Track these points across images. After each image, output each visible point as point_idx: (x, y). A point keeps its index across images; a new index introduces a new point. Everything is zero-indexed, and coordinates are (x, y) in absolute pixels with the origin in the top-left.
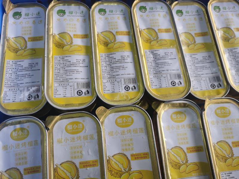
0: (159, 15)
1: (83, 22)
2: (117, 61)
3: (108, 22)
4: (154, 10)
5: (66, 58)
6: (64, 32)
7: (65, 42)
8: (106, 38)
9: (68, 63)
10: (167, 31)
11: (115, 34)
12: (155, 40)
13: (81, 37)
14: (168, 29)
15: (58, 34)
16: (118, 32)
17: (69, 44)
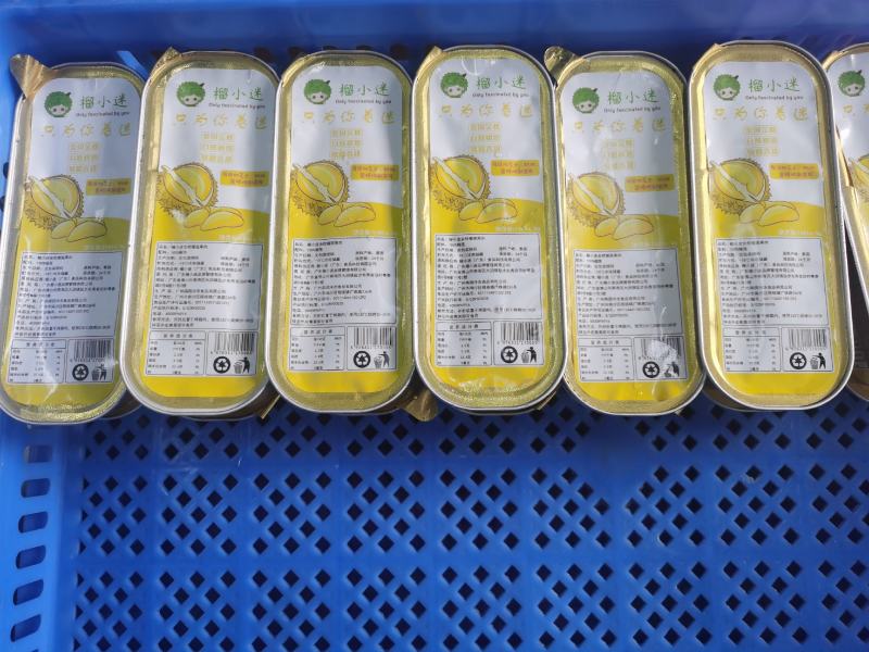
12: (476, 200)
14: (526, 164)
15: (175, 169)
17: (205, 203)
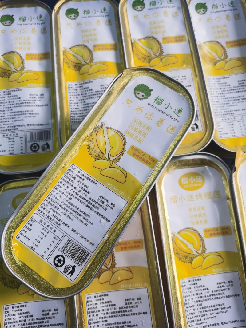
0: (165, 13)
1: (42, 33)
2: (95, 94)
3: (81, 31)
4: (158, 5)
5: (13, 93)
6: (11, 52)
7: (12, 67)
8: (78, 57)
9: (17, 101)
10: (179, 39)
11: (91, 48)
13: (38, 58)
16: (98, 46)
